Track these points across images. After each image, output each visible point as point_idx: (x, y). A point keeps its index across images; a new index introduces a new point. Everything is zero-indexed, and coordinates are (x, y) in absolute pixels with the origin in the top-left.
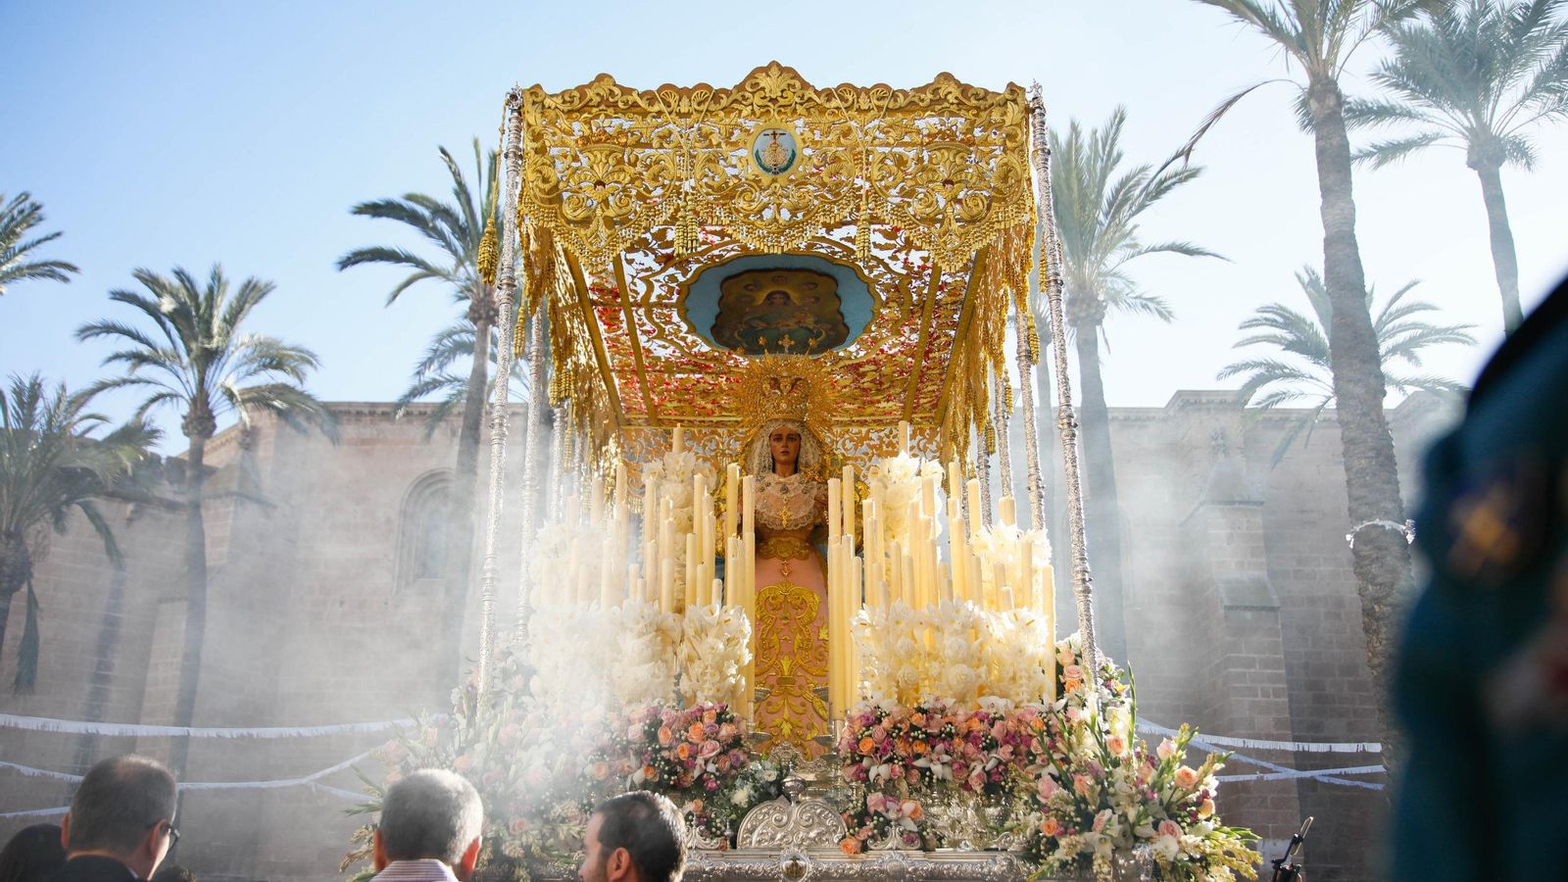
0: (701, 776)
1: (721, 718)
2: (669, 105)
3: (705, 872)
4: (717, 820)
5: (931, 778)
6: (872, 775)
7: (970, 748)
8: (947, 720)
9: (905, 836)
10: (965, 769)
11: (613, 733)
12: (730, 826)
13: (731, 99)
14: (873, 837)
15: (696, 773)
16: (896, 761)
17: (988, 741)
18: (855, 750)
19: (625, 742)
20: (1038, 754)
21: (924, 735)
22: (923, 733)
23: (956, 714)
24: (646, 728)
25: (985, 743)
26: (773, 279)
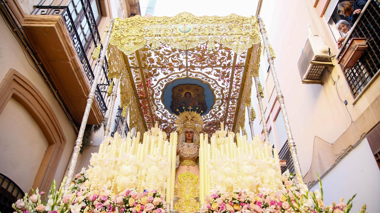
1: (154, 196)
2: (155, 19)
8: (246, 196)
11: (111, 201)
13: (173, 19)
17: (265, 204)
18: (210, 208)
19: (115, 204)
20: (286, 209)
21: (238, 202)
22: (238, 201)
23: (250, 194)
24: (124, 198)
25: (263, 205)
26: (186, 88)
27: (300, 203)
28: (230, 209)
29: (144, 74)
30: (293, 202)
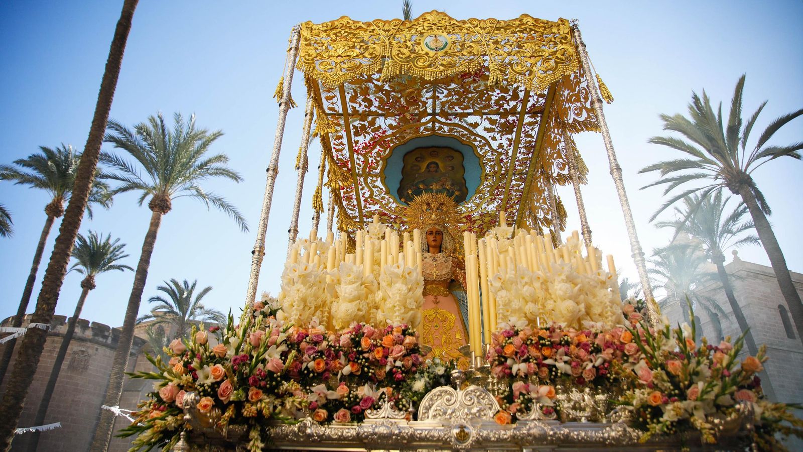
0: (391, 370)
1: (405, 332)
2: (378, 27)
3: (394, 435)
4: (404, 400)
5: (556, 373)
6: (514, 370)
7: (582, 353)
8: (563, 333)
9: (544, 409)
10: (579, 367)
11: (329, 342)
12: (413, 405)
13: (411, 24)
14: (520, 411)
15: (388, 368)
16: (531, 360)
17: (595, 346)
18: (501, 353)
19: (337, 348)
20: (630, 355)
21: (549, 343)
22: (548, 341)
23: (569, 332)
24: (353, 336)
25: (592, 348)
26: (430, 154)
27: (655, 345)
28: (536, 354)
29: (352, 127)
30: (643, 343)
